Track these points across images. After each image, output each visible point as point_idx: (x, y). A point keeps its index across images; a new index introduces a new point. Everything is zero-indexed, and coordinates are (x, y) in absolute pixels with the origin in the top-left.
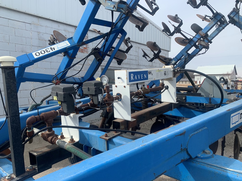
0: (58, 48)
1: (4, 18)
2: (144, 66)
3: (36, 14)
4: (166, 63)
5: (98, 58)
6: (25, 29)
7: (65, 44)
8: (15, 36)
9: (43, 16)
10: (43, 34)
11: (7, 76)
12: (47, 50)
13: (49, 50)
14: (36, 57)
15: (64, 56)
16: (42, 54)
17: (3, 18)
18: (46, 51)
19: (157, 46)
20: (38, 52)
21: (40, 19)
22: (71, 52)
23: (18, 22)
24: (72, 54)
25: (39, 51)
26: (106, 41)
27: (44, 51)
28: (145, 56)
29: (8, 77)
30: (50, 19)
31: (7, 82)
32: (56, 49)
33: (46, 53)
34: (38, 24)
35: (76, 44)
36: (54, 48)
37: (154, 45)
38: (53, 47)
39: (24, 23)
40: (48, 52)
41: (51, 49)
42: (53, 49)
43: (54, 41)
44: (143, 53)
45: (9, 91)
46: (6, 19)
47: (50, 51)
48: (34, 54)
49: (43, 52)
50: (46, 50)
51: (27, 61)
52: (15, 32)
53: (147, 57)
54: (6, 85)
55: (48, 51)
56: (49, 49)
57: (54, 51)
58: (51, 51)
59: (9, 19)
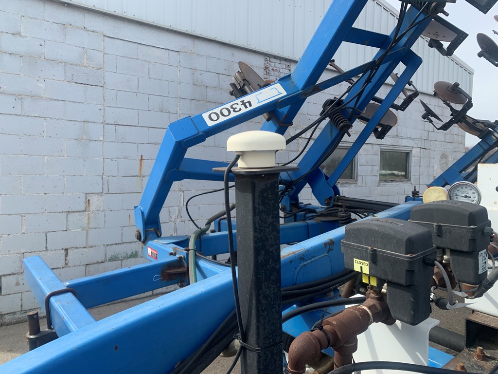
0: (259, 102)
1: (130, 41)
2: (411, 138)
3: (190, 32)
4: (480, 132)
5: (341, 125)
6: (168, 64)
7: (275, 92)
8: (150, 78)
9: (204, 35)
10: (202, 72)
11: (259, 204)
12: (234, 107)
13: (239, 106)
14: (210, 124)
15: (268, 120)
16: (223, 115)
17: (128, 41)
18: (232, 110)
19: (461, 93)
20: (215, 111)
21: (197, 42)
22: (285, 110)
23: (156, 49)
24: (286, 115)
25: (217, 110)
26: (369, 80)
27: (227, 109)
28: (430, 117)
29: (261, 207)
30: (217, 39)
31: (257, 226)
32: (255, 105)
33: (233, 115)
34: (193, 52)
35: (300, 91)
36: (249, 102)
37: (454, 90)
38: (246, 99)
39: (167, 50)
40: (238, 111)
41: (243, 103)
42: (247, 105)
43: (244, 85)
44: (423, 109)
45: (261, 258)
46: (134, 44)
47: (240, 109)
48: (205, 116)
49: (225, 112)
50: (232, 107)
51: (191, 132)
52: (150, 71)
53: (433, 118)
54: (255, 237)
55: (236, 110)
56: (238, 104)
57: (249, 109)
58: (244, 110)
59: (138, 43)
